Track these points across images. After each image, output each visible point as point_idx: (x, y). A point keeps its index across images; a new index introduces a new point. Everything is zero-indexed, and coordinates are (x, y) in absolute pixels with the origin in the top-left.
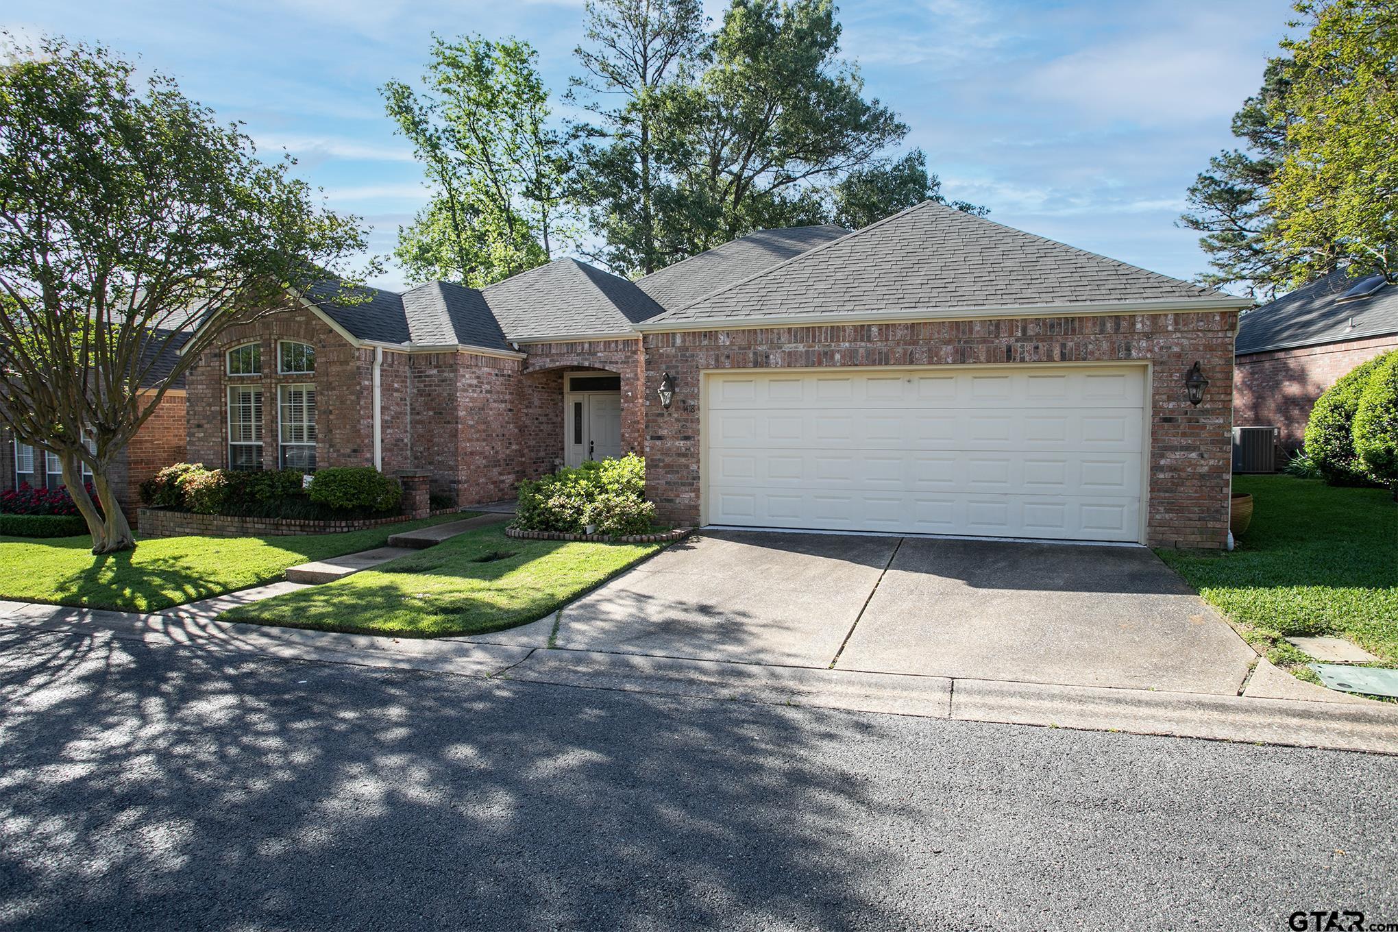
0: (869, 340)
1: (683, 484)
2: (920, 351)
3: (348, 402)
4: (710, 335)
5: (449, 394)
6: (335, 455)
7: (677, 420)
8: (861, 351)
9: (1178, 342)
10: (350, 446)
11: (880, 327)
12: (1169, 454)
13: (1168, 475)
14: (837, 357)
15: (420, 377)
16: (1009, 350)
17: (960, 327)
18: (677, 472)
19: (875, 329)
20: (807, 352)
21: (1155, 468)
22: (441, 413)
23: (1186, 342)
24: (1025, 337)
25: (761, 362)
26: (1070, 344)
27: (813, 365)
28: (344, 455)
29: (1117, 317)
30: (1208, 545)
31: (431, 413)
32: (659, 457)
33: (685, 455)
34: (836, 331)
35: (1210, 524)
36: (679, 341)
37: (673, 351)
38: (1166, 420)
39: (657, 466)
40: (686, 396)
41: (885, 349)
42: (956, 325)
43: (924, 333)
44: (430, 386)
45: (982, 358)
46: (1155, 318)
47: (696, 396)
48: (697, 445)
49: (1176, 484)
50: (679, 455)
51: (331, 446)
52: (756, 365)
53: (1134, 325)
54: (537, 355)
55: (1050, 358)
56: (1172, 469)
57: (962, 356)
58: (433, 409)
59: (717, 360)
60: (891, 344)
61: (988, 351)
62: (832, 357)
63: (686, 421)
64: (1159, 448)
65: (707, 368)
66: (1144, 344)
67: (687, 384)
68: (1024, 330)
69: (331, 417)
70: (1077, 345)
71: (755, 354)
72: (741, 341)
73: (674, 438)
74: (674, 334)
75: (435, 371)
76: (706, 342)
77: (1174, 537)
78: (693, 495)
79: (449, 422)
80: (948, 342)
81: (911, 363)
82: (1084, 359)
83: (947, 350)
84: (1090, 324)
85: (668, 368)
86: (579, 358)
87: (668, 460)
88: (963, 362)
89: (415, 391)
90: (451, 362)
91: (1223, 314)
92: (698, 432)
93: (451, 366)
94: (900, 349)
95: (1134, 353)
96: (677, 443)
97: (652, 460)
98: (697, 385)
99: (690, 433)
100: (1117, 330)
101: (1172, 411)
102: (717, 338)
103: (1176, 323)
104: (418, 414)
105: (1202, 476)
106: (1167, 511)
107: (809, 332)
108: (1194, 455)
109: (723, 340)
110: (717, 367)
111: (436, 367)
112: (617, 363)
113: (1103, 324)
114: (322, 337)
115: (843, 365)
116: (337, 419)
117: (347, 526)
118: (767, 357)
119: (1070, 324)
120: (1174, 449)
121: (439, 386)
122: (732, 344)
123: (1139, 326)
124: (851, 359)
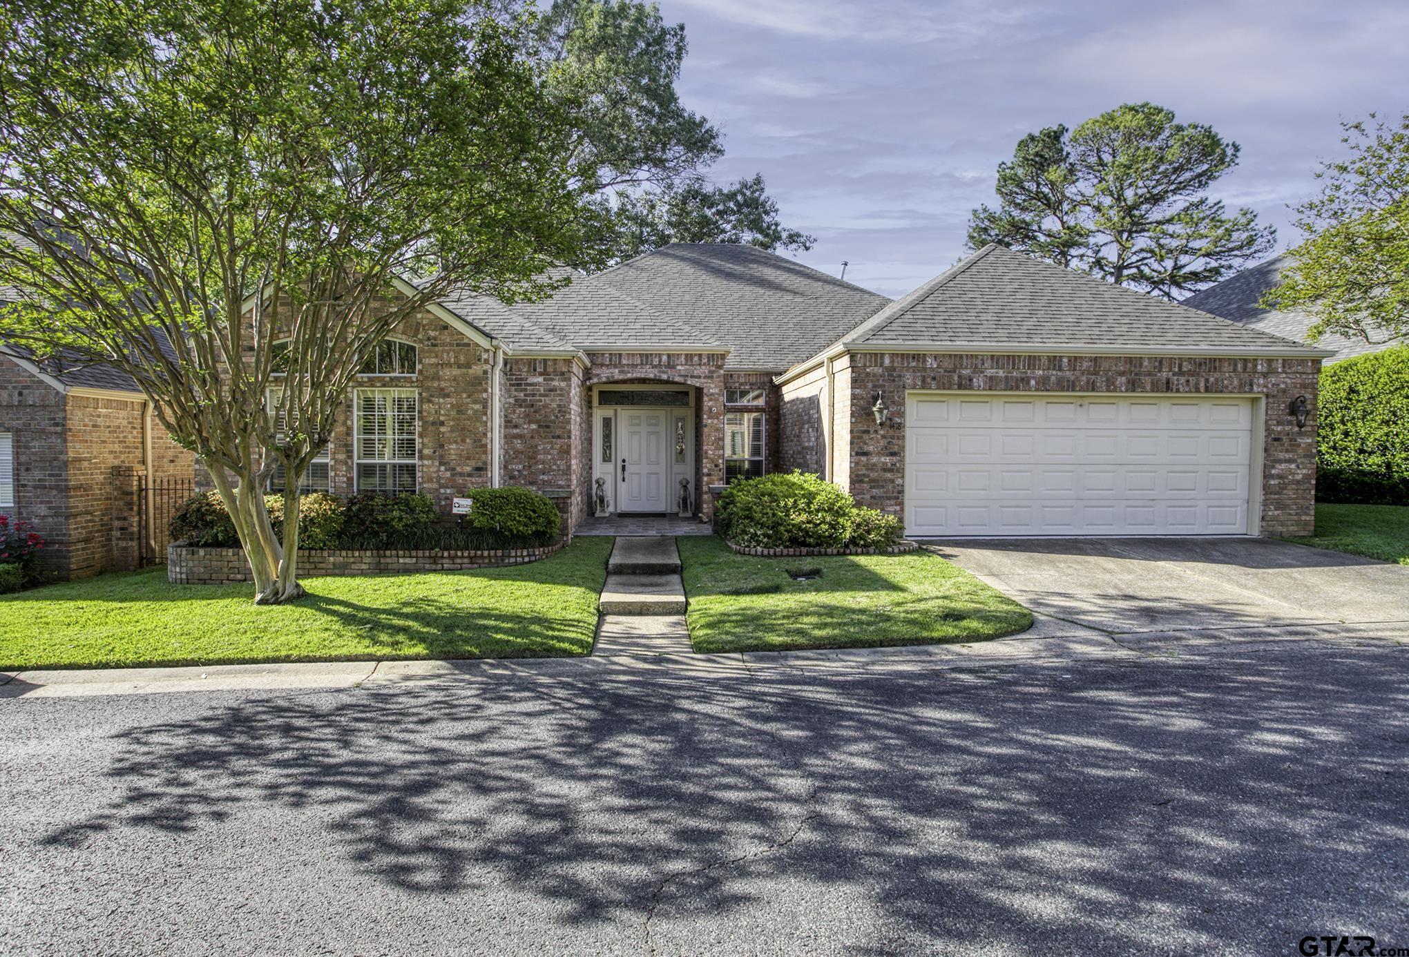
0: (1060, 369)
1: (889, 498)
2: (1100, 381)
3: (470, 412)
4: (918, 357)
5: (559, 406)
6: (448, 474)
7: (883, 437)
8: (1053, 378)
9: (1283, 380)
10: (473, 463)
11: (1070, 359)
12: (1278, 466)
13: (1276, 482)
14: (1033, 382)
15: (518, 385)
16: (1168, 382)
17: (1133, 361)
18: (883, 487)
19: (1065, 360)
20: (1006, 377)
21: (1267, 476)
22: (547, 427)
23: (1288, 381)
24: (1181, 373)
25: (965, 384)
26: (1212, 379)
27: (1011, 389)
28: (461, 474)
29: (1245, 360)
30: (1302, 534)
31: (534, 426)
32: (864, 472)
33: (890, 470)
34: (1033, 360)
35: (1303, 518)
36: (887, 362)
37: (878, 370)
38: (1276, 440)
39: (861, 481)
40: (893, 413)
41: (1072, 378)
42: (1130, 360)
43: (1105, 365)
44: (534, 395)
45: (1148, 388)
46: (1270, 361)
47: (902, 414)
48: (902, 461)
49: (1282, 487)
50: (885, 470)
51: (441, 464)
52: (960, 387)
53: (1255, 366)
54: (602, 365)
55: (1197, 390)
56: (1280, 477)
57: (1133, 386)
58: (537, 422)
59: (923, 381)
60: (1077, 373)
61: (1152, 383)
62: (1028, 382)
63: (892, 437)
64: (1269, 462)
65: (914, 388)
66: (1261, 381)
67: (893, 402)
68: (1180, 366)
69: (443, 429)
70: (1217, 380)
71: (960, 377)
72: (947, 364)
73: (879, 454)
74: (882, 355)
75: (540, 379)
76: (914, 364)
77: (1280, 529)
78: (898, 508)
79: (559, 437)
80: (1122, 374)
81: (1093, 390)
82: (1221, 392)
83: (1121, 380)
84: (1226, 364)
85: (875, 386)
86: (656, 371)
87: (873, 475)
88: (1133, 391)
89: (512, 400)
90: (564, 369)
91: (1313, 361)
92: (903, 448)
93: (563, 374)
94: (1084, 378)
95: (1255, 388)
96: (883, 459)
97: (857, 476)
98: (904, 404)
99: (896, 449)
100: (1245, 370)
101: (1280, 433)
102: (925, 361)
103: (1284, 366)
104: (516, 427)
105: (1298, 482)
106: (1276, 509)
107: (1011, 360)
108: (1293, 466)
109: (930, 362)
110: (923, 388)
111: (541, 374)
112: (699, 377)
113: (1236, 365)
114: (432, 333)
115: (1037, 390)
116: (451, 431)
117: (529, 555)
118: (971, 380)
119: (1212, 363)
120: (1280, 461)
121: (546, 396)
122: (939, 367)
123: (1259, 367)
124: (1044, 384)
